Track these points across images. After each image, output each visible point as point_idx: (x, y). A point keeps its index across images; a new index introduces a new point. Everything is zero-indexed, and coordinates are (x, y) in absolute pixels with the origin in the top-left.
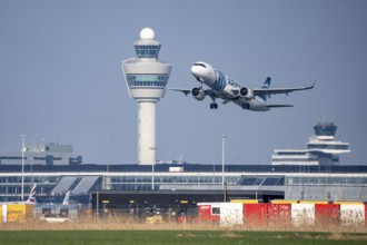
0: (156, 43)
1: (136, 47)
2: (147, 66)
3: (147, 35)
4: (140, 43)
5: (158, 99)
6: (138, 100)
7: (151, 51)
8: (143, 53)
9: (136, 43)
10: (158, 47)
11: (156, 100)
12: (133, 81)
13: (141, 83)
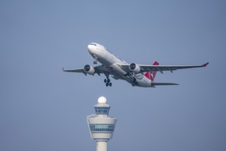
0: (107, 106)
1: (96, 108)
2: (102, 120)
3: (102, 101)
4: (98, 106)
5: (108, 139)
6: (97, 140)
7: (104, 110)
8: (99, 112)
9: (95, 106)
10: (108, 108)
11: (107, 140)
12: (94, 128)
13: (98, 130)
